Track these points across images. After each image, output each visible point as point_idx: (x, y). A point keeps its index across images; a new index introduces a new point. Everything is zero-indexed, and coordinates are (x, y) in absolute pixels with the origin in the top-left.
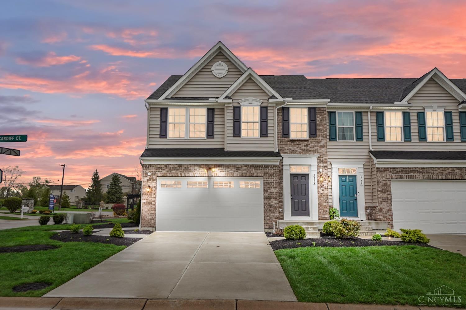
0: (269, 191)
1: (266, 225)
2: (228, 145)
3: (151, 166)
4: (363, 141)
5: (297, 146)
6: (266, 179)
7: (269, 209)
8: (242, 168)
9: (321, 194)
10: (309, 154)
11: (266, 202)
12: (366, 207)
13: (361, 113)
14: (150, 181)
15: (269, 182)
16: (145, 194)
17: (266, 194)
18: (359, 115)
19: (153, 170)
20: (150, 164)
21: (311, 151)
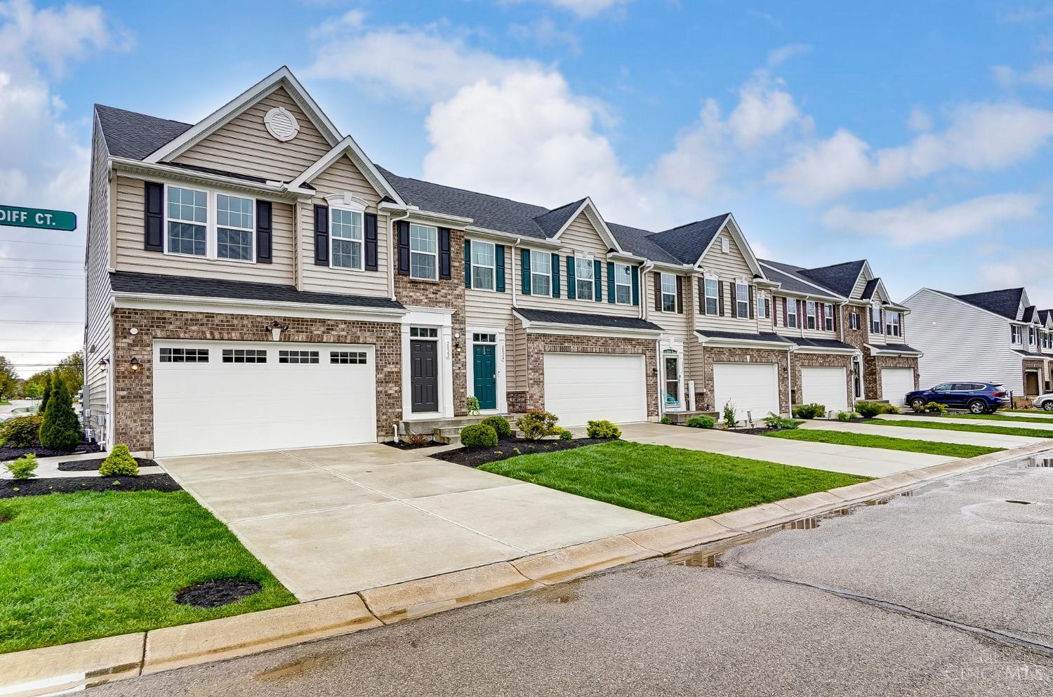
0: (385, 369)
1: (382, 431)
2: (306, 281)
3: (136, 313)
4: (504, 291)
5: (422, 291)
6: (381, 347)
7: (386, 402)
8: (337, 326)
9: (457, 374)
10: (440, 307)
11: (380, 389)
12: (508, 394)
13: (503, 247)
14: (136, 348)
15: (385, 354)
16: (125, 377)
17: (381, 376)
18: (500, 249)
19: (144, 322)
20: (134, 310)
21: (442, 302)
